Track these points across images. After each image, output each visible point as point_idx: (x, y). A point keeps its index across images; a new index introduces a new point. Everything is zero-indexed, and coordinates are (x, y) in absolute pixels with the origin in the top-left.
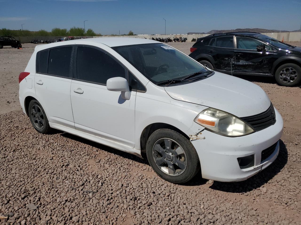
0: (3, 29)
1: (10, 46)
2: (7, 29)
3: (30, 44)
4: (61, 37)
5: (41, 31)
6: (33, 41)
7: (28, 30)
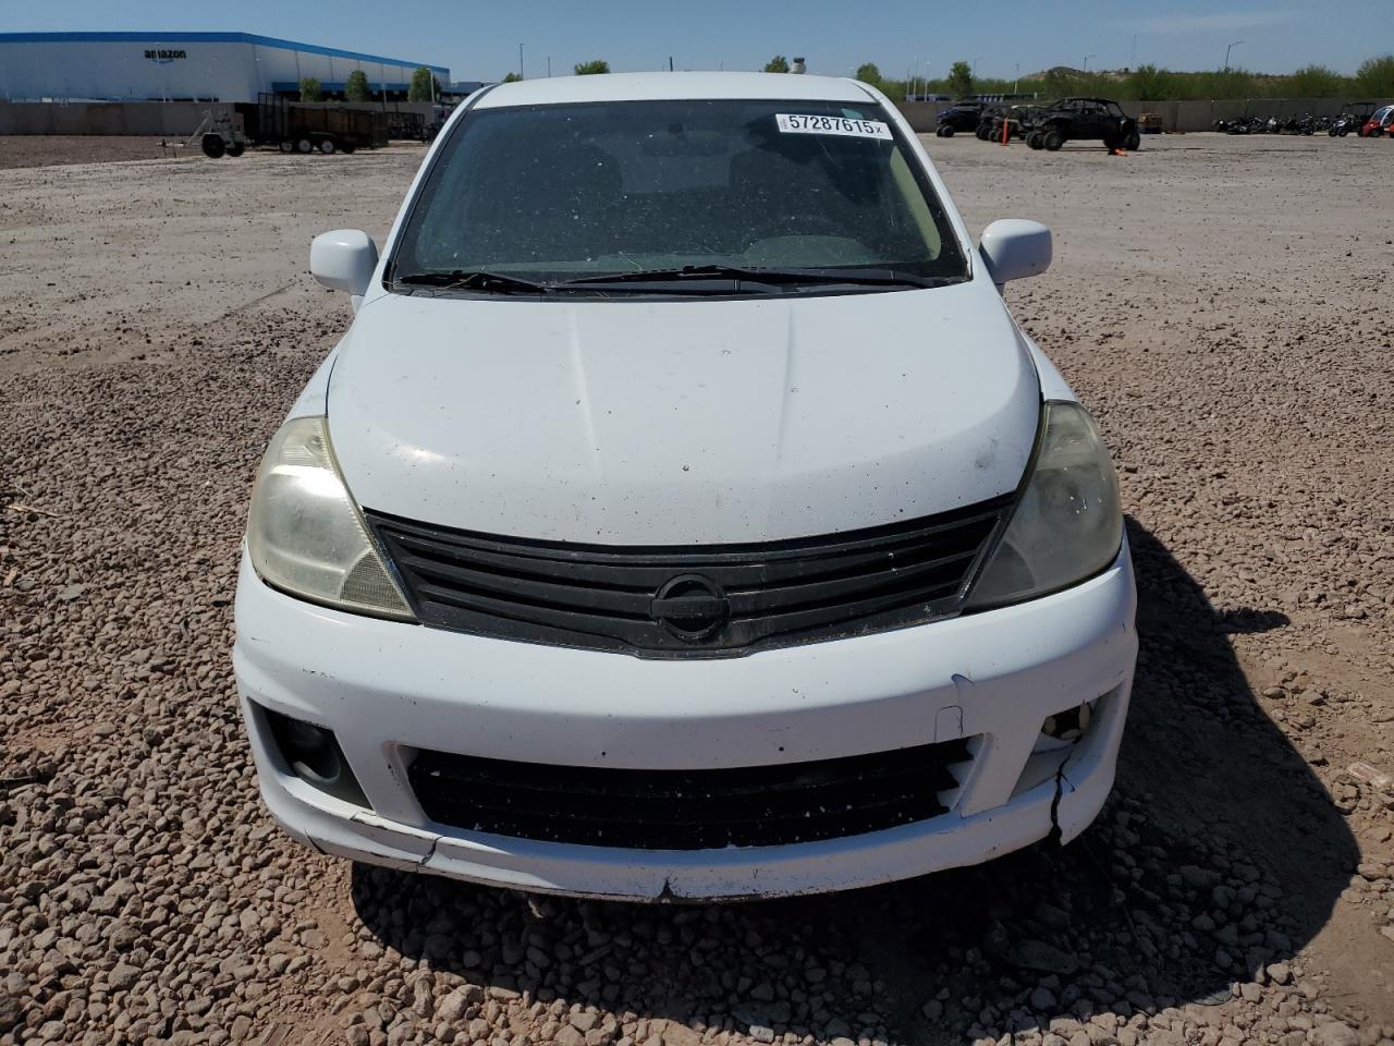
0: (1141, 71)
1: (1100, 143)
2: (1158, 68)
3: (1214, 134)
4: (1373, 100)
5: (1306, 72)
6: (1230, 124)
7: (1243, 71)
